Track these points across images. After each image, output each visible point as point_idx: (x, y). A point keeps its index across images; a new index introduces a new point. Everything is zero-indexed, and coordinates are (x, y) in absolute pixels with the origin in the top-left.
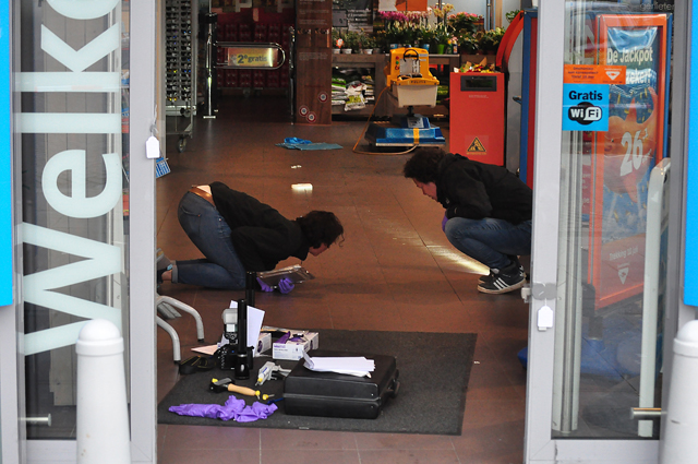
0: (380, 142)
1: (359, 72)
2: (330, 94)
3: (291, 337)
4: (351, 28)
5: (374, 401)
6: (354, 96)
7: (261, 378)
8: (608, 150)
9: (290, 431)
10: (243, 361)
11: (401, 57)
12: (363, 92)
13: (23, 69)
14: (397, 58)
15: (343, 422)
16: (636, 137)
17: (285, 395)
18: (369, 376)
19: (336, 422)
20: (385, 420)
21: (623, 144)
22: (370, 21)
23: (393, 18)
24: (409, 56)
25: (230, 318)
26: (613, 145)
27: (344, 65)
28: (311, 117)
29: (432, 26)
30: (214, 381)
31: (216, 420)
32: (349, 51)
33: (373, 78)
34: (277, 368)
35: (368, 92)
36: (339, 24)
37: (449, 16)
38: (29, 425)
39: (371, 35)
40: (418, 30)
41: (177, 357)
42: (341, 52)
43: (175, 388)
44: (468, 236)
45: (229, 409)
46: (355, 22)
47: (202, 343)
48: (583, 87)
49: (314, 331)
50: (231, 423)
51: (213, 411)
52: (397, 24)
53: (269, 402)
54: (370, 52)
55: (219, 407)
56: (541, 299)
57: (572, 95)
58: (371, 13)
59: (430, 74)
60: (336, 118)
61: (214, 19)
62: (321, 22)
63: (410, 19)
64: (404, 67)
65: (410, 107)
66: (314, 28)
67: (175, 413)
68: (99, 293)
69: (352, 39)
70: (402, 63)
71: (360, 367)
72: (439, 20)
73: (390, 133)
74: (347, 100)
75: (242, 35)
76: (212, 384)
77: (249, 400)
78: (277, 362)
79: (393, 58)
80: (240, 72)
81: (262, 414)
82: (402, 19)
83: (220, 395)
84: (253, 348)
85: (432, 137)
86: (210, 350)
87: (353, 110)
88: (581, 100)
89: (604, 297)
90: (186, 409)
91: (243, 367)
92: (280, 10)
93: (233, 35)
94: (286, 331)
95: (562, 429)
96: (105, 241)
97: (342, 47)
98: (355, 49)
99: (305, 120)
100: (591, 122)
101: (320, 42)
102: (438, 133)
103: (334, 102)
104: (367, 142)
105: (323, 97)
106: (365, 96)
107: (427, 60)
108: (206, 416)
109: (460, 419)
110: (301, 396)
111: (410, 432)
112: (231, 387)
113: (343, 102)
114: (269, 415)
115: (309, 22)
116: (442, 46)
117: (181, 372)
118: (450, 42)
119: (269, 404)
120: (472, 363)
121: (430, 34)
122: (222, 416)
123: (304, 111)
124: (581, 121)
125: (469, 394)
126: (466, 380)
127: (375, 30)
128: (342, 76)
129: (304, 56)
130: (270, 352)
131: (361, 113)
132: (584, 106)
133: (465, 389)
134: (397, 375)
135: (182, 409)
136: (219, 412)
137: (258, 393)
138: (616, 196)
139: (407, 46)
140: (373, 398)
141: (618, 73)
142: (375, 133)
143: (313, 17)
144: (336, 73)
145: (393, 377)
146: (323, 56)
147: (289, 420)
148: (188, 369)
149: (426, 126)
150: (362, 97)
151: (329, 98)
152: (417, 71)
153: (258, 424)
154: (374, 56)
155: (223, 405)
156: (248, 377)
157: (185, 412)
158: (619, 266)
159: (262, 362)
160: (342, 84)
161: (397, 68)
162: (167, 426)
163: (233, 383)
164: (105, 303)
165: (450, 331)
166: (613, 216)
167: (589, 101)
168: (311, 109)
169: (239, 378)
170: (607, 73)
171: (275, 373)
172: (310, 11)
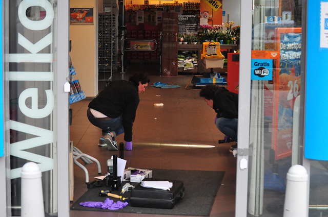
0: (198, 84)
1: (191, 53)
2: (177, 62)
3: (140, 172)
4: (188, 33)
5: (171, 201)
6: (189, 63)
7: (123, 190)
8: (281, 89)
9: (132, 214)
10: (116, 183)
11: (208, 46)
12: (193, 62)
13: (10, 52)
14: (206, 46)
15: (157, 210)
16: (295, 82)
17: (132, 198)
18: (169, 190)
19: (154, 210)
20: (176, 210)
21: (289, 86)
22: (196, 29)
23: (207, 28)
24: (211, 45)
25: (110, 163)
26: (283, 86)
27: (184, 50)
28: (169, 73)
29: (224, 32)
30: (102, 191)
31: (100, 209)
32: (186, 43)
33: (197, 55)
34: (130, 186)
35: (195, 62)
36: (182, 31)
37: (232, 27)
38: (13, 210)
39: (197, 36)
40: (218, 33)
41: (87, 181)
42: (183, 43)
43: (84, 195)
44: (226, 126)
45: (106, 204)
46: (189, 30)
47: (100, 175)
48: (261, 61)
49: (150, 170)
50: (106, 210)
51: (99, 205)
52: (209, 31)
53: (124, 201)
54: (196, 43)
55: (101, 203)
56: (242, 155)
57: (256, 64)
58: (197, 26)
59: (221, 54)
60: (180, 73)
61: (124, 29)
62: (173, 30)
63: (214, 28)
64: (209, 51)
65: (212, 69)
66: (170, 33)
67: (82, 206)
68: (47, 152)
69: (187, 37)
70: (208, 49)
71: (166, 186)
72: (228, 29)
73: (202, 81)
74: (185, 65)
75: (139, 35)
76: (100, 193)
77: (115, 200)
78: (131, 183)
79: (204, 46)
80: (138, 52)
81: (121, 206)
82: (210, 28)
83: (104, 198)
84: (121, 177)
85: (221, 82)
86: (102, 178)
87: (188, 70)
88: (260, 66)
89: (279, 155)
90: (87, 204)
91: (115, 185)
92: (157, 24)
93: (135, 35)
94: (138, 169)
95: (255, 214)
96: (49, 129)
97: (183, 41)
98: (189, 42)
99: (165, 74)
100: (264, 76)
101: (172, 39)
102: (224, 80)
103: (179, 66)
104: (192, 85)
105: (174, 64)
106: (193, 64)
107: (220, 47)
108: (96, 207)
109: (210, 210)
110: (138, 198)
111: (187, 215)
112: (109, 194)
113: (183, 66)
114: (124, 207)
115: (168, 30)
116: (229, 41)
117: (88, 188)
118: (232, 39)
119: (125, 202)
120: (220, 184)
121: (224, 35)
122: (103, 207)
123: (165, 70)
124: (259, 75)
125: (216, 198)
126: (216, 192)
127: (199, 33)
128: (183, 54)
129: (165, 45)
130: (129, 179)
131: (192, 71)
132: (261, 69)
133: (215, 196)
134: (184, 190)
135: (85, 204)
136: (101, 205)
137: (121, 197)
138: (285, 109)
139: (210, 41)
140: (171, 199)
141: (276, 54)
142: (196, 80)
143: (170, 27)
144: (180, 53)
145: (181, 190)
146: (174, 45)
147: (133, 209)
148: (91, 186)
149: (219, 77)
150: (192, 64)
151: (177, 64)
152: (215, 52)
153: (119, 211)
154: (198, 45)
155: (103, 202)
156: (117, 190)
157: (86, 205)
158: (287, 141)
159: (124, 183)
160: (183, 58)
161: (206, 51)
162: (78, 211)
163: (110, 192)
164: (49, 157)
165: (214, 170)
166: (284, 118)
167: (263, 66)
168: (168, 69)
169: (114, 190)
170: (272, 54)
171: (130, 189)
172: (168, 25)
